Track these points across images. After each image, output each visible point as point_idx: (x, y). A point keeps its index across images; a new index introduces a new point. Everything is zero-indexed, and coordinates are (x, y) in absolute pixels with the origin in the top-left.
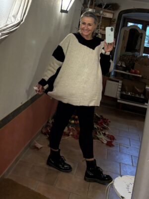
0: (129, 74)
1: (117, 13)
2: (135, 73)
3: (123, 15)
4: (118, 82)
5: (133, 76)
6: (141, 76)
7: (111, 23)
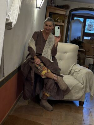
1: (68, 11)
6: (84, 50)
7: (64, 17)
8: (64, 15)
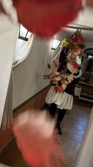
0: (87, 84)
2: (90, 84)
3: (87, 51)
4: (80, 88)
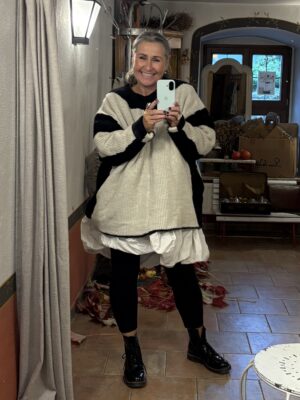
0: (231, 161)
2: (242, 158)
3: (202, 38)
4: (211, 182)
5: (239, 164)
6: (254, 161)
7: (179, 59)
8: (177, 50)
